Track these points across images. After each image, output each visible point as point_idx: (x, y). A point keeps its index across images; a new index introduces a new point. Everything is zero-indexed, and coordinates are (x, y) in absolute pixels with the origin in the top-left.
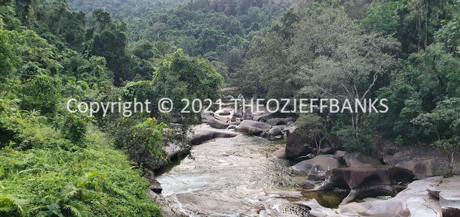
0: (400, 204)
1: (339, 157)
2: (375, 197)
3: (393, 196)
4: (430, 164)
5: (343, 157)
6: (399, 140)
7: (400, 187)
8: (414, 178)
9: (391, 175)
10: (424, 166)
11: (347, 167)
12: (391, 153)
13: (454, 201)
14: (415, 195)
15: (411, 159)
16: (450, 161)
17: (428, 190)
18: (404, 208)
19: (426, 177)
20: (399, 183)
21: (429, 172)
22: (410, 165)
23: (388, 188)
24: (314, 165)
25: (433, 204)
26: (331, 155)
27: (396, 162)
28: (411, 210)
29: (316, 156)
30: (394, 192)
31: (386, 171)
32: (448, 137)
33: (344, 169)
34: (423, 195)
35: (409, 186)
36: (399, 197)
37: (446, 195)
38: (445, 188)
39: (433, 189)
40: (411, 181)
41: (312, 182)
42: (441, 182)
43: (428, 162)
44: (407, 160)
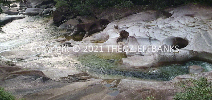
0: (105, 33)
1: (78, 19)
2: (96, 33)
3: (102, 31)
4: (114, 15)
5: (80, 19)
6: (101, 7)
7: (104, 27)
8: (109, 22)
9: (100, 23)
10: (112, 17)
11: (83, 22)
12: (99, 13)
13: (123, 28)
14: (110, 29)
15: (107, 14)
16: (120, 13)
17: (114, 26)
18: (107, 34)
19: (113, 21)
20: (104, 26)
21: (114, 19)
22: (107, 17)
23: (100, 28)
24: (68, 24)
25: (116, 30)
26: (75, 19)
27: (101, 17)
28: (109, 35)
29: (68, 20)
30: (102, 29)
31: (98, 21)
32: (119, 3)
33: (81, 24)
34: (113, 28)
35: (108, 25)
36: (104, 31)
37: (121, 26)
38: (120, 24)
39: (116, 25)
40: (108, 24)
41: (69, 32)
42: (118, 22)
43: (113, 15)
44: (105, 15)
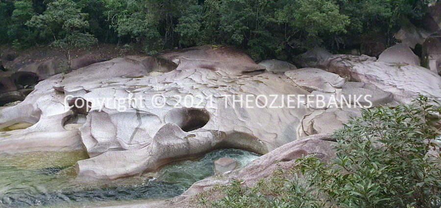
0: (31, 105)
2: (3, 106)
3: (22, 100)
4: (51, 64)
6: (16, 44)
7: (27, 90)
8: (40, 79)
9: (15, 81)
10: (46, 66)
12: (10, 58)
13: (76, 92)
14: (43, 94)
15: (32, 62)
16: (67, 58)
17: (54, 87)
18: (36, 108)
19: (50, 76)
20: (25, 87)
21: (52, 72)
22: (33, 68)
23: (16, 93)
25: (59, 98)
27: (18, 67)
28: (42, 108)
30: (22, 95)
31: (9, 77)
32: (63, 37)
34: (50, 93)
35: (36, 87)
36: (28, 100)
37: (70, 88)
38: (67, 82)
39: (57, 86)
40: (37, 82)
42: (63, 78)
43: (49, 62)
44: (29, 63)
